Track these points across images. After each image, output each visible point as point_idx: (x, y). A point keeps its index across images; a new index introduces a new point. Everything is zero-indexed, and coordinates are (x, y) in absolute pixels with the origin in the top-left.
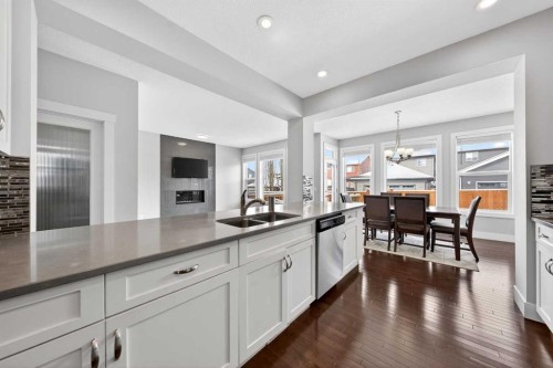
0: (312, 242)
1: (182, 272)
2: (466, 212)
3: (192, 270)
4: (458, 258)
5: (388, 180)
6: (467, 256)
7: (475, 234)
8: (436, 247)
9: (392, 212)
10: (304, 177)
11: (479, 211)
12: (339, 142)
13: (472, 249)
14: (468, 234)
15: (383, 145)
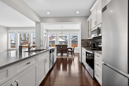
0: (49, 56)
1: (28, 63)
2: (73, 48)
3: (30, 63)
4: (72, 56)
5: (59, 42)
6: (73, 56)
7: (74, 52)
8: (69, 55)
9: (61, 49)
10: (41, 40)
11: (75, 48)
12: (47, 31)
13: (74, 55)
14: (73, 52)
15: (58, 33)
